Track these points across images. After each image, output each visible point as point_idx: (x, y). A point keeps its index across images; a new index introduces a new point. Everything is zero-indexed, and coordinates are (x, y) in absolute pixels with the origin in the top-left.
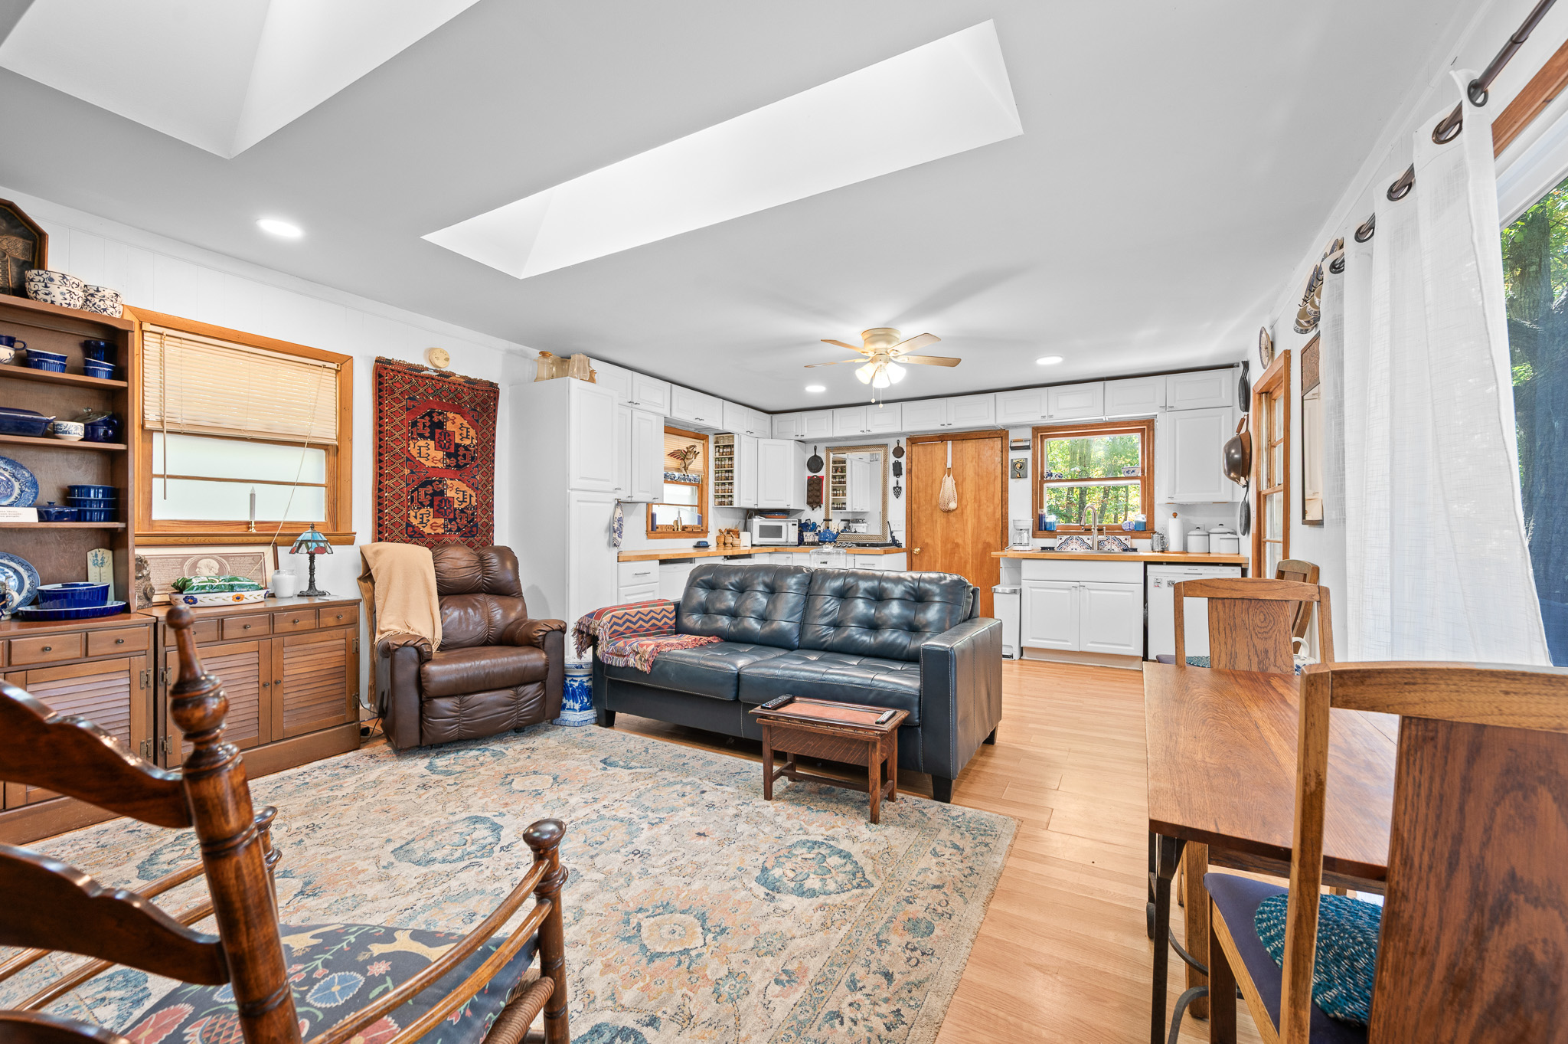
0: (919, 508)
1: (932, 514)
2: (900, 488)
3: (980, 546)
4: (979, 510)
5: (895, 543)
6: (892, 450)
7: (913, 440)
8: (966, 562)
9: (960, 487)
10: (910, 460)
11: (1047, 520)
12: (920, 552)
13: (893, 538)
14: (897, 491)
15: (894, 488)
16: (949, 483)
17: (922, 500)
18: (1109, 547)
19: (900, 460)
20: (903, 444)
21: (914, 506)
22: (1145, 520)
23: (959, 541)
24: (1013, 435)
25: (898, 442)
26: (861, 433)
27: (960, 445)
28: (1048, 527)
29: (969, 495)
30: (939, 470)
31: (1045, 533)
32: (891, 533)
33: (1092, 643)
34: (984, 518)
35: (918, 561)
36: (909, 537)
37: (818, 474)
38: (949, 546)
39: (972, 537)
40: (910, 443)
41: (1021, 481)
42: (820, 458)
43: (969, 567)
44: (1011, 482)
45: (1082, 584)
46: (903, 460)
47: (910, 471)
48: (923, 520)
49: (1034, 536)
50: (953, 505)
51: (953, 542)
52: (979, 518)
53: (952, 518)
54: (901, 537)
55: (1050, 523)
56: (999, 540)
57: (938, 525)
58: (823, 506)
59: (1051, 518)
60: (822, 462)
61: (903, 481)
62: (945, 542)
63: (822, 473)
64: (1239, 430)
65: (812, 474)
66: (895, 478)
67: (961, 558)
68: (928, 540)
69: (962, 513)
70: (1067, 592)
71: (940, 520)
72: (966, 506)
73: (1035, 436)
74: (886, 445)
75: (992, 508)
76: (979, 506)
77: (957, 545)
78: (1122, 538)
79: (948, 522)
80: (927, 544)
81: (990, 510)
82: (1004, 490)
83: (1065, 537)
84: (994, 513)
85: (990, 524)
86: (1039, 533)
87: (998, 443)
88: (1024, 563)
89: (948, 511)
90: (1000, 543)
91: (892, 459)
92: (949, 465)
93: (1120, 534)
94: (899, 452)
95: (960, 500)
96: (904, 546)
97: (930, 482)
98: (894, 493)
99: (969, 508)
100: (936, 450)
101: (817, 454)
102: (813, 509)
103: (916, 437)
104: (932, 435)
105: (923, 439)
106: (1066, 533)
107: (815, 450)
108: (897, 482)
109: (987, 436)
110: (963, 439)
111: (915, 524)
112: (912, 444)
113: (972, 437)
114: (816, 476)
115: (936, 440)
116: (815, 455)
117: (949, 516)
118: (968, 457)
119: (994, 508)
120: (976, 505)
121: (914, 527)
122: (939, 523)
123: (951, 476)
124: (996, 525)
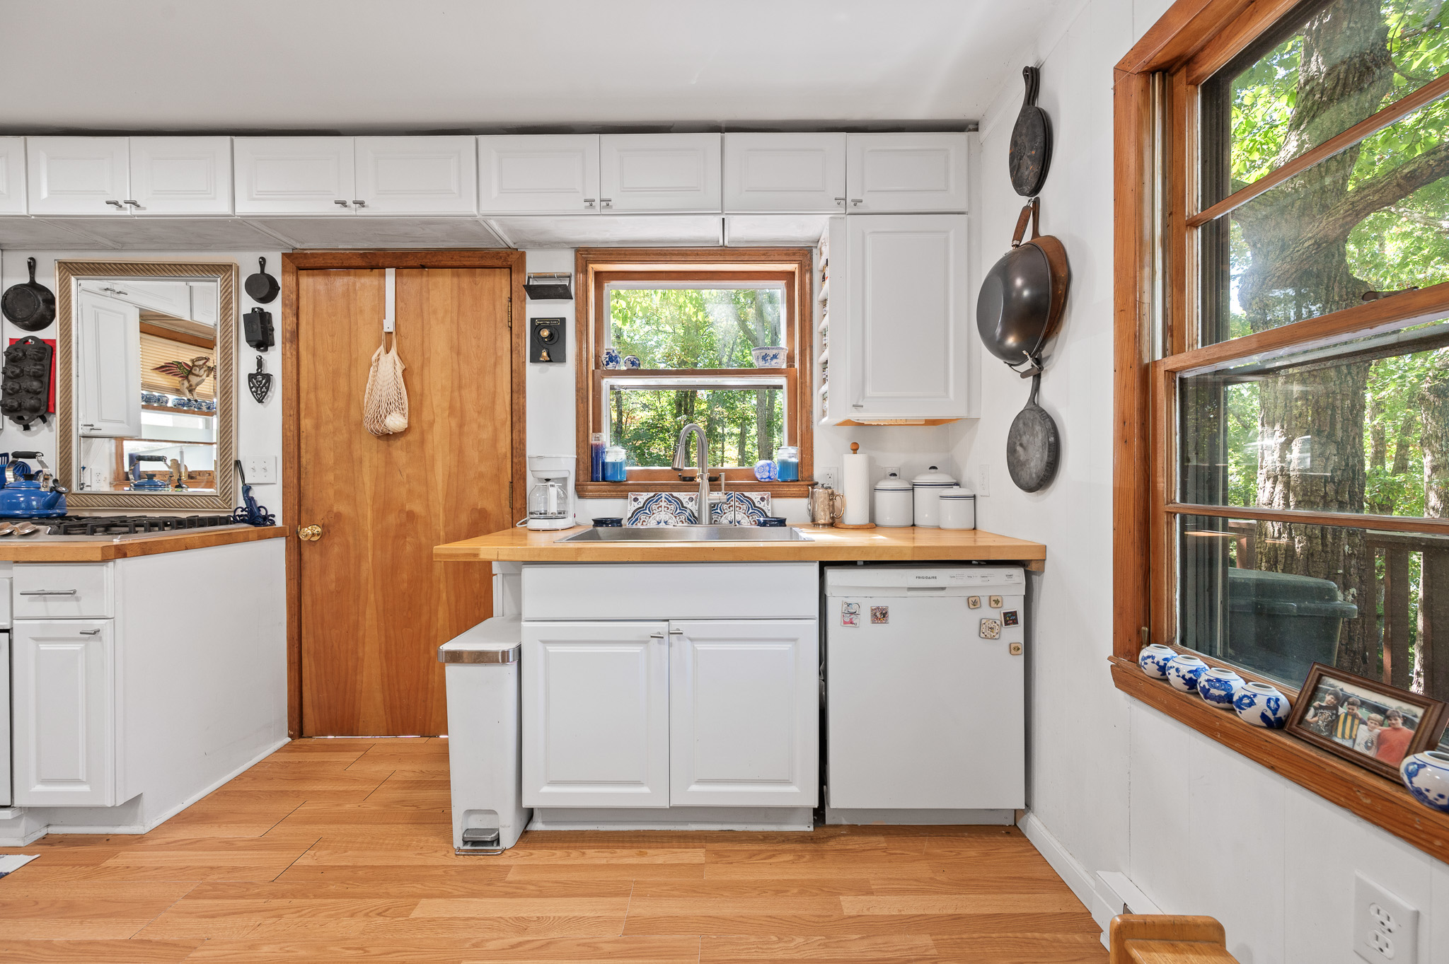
0: (317, 427)
1: (350, 443)
2: (268, 377)
3: (464, 519)
4: (461, 434)
5: (255, 518)
6: (244, 279)
7: (300, 262)
9: (416, 381)
10: (294, 309)
11: (609, 459)
12: (322, 535)
13: (250, 500)
14: (260, 384)
15: (251, 377)
16: (387, 368)
17: (326, 412)
18: (730, 516)
19: (267, 307)
20: (274, 266)
21: (307, 423)
22: (795, 460)
23: (417, 507)
24: (536, 265)
25: (263, 262)
26: (112, 211)
27: (415, 282)
28: (609, 472)
29: (437, 401)
30: (366, 337)
31: (603, 486)
32: (247, 489)
33: (701, 782)
34: (472, 455)
35: (317, 557)
36: (293, 500)
37: (42, 334)
38: (392, 519)
39: (447, 495)
40: (291, 266)
41: (553, 369)
42: (43, 289)
44: (533, 372)
45: (675, 625)
46: (275, 308)
47: (293, 336)
48: (329, 458)
49: (581, 492)
50: (396, 421)
51: (401, 511)
52: (461, 452)
53: (399, 453)
54: (271, 500)
55: (614, 464)
57: (365, 469)
58: (56, 420)
59: (615, 454)
60: (50, 300)
61: (274, 360)
62: (383, 508)
63: (50, 333)
64: (1019, 234)
65: (21, 334)
66: (254, 353)
67: (419, 548)
68: (342, 508)
69: (422, 442)
70: (637, 649)
71: (370, 455)
72: (432, 424)
73: (581, 267)
74: (224, 269)
75: (490, 431)
76: (461, 426)
77: (411, 516)
78: (755, 496)
79: (389, 461)
80: (338, 516)
81: (486, 435)
82: (518, 388)
83: (643, 497)
84: (495, 441)
85: (485, 467)
86: (591, 487)
87: (499, 282)
88: (527, 572)
89: (388, 437)
90: (508, 509)
91: (248, 304)
92: (389, 326)
93: (752, 488)
94: (263, 287)
95: (414, 412)
96: (279, 522)
97: (344, 369)
98: (251, 388)
99: (437, 428)
100: (357, 288)
101: (39, 281)
102: (27, 428)
103: (309, 252)
104: (348, 252)
105: (324, 259)
106: (645, 488)
107: (32, 265)
108: (260, 363)
109: (477, 263)
110: (423, 267)
111: (309, 467)
112: (300, 269)
113: (443, 263)
114: (33, 338)
115: (356, 265)
116: (33, 284)
117: (389, 446)
118: (435, 312)
119: (495, 430)
120: (454, 423)
121: (306, 473)
122: (366, 464)
123: (393, 351)
124: (501, 469)
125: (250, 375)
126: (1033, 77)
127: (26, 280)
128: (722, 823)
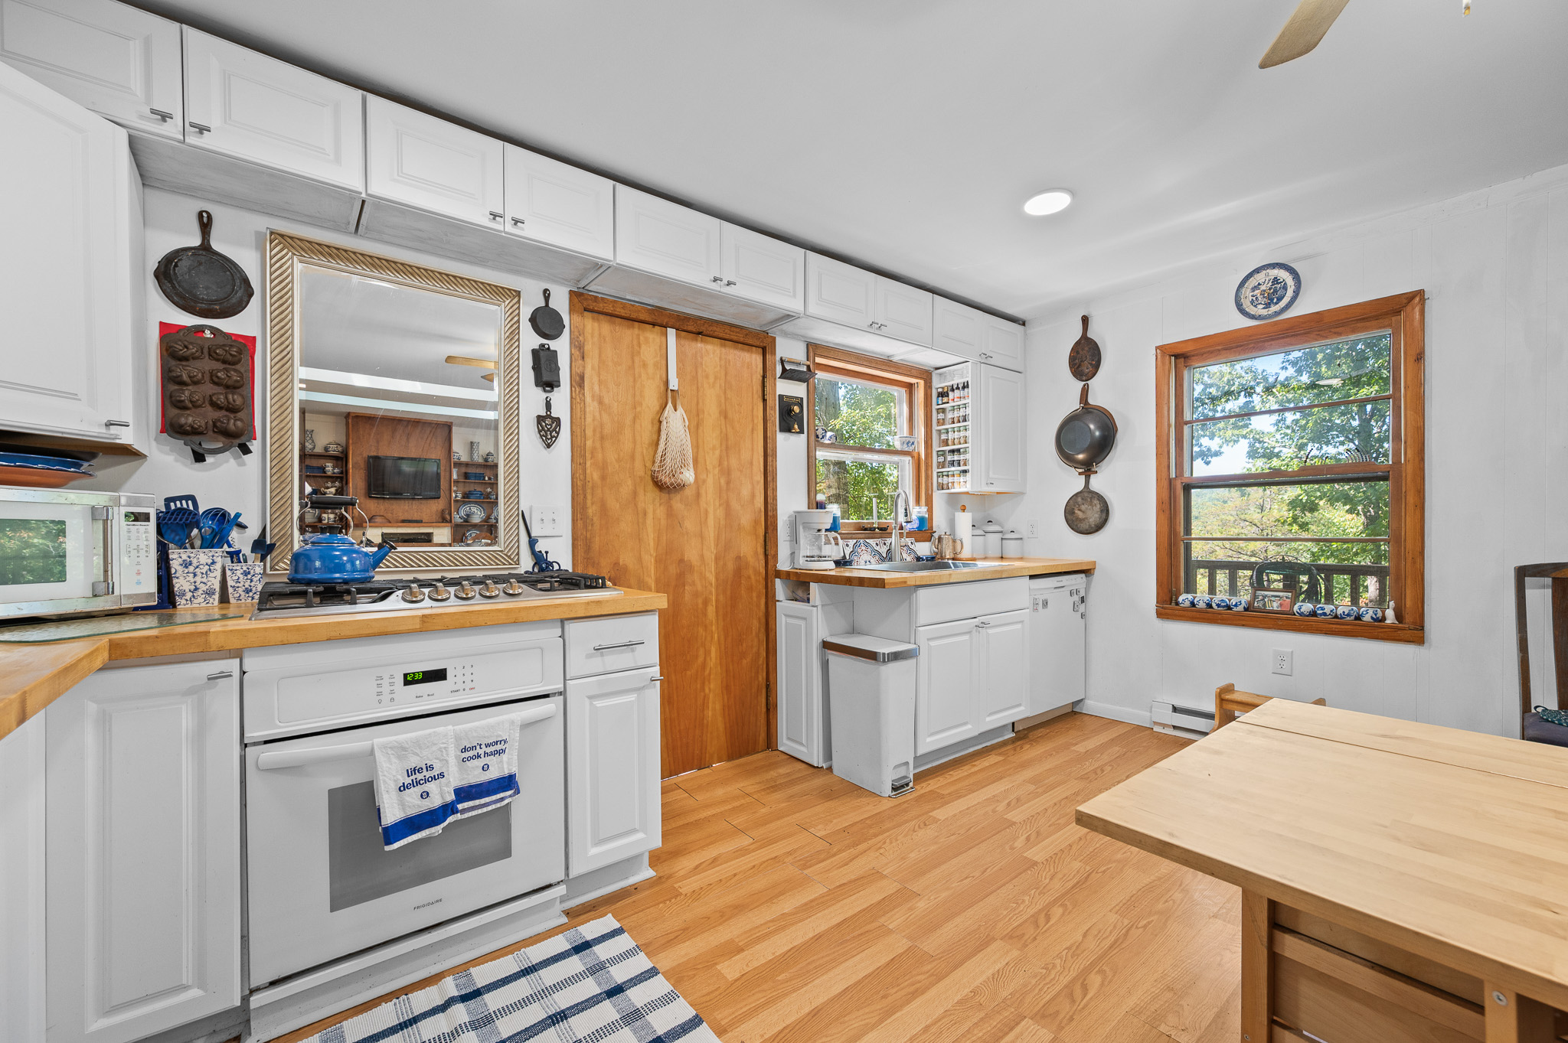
0: (603, 478)
1: (635, 494)
2: (558, 421)
3: (731, 566)
4: (728, 490)
6: (526, 312)
7: (586, 304)
8: (706, 602)
9: (697, 436)
10: (578, 348)
13: (538, 556)
14: (547, 427)
15: (540, 419)
16: (676, 421)
19: (553, 345)
20: (560, 302)
21: (594, 475)
22: (927, 516)
23: (692, 555)
24: (782, 347)
25: (546, 294)
27: (691, 346)
29: (712, 456)
32: (532, 542)
33: (991, 714)
34: (735, 508)
36: (583, 553)
37: (226, 325)
38: (673, 570)
39: (716, 544)
40: (579, 306)
41: (795, 438)
42: (226, 261)
43: (711, 610)
44: (780, 439)
46: (561, 346)
47: (578, 381)
50: (688, 476)
51: (681, 561)
52: (728, 507)
53: (677, 504)
54: (562, 553)
56: (761, 550)
57: (649, 521)
58: (255, 450)
60: (246, 281)
61: (561, 401)
62: (665, 559)
63: (243, 324)
64: (1081, 400)
65: (186, 318)
66: (539, 395)
67: (696, 595)
68: (626, 558)
69: (698, 495)
70: (966, 637)
71: (654, 506)
74: (509, 294)
75: (750, 487)
76: (728, 483)
77: (689, 564)
79: (670, 513)
80: (625, 568)
81: (745, 492)
82: (769, 453)
83: (851, 543)
84: (753, 496)
85: (745, 519)
87: (755, 359)
89: (672, 489)
90: (762, 557)
91: (530, 340)
92: (674, 384)
94: (546, 322)
97: (628, 421)
98: (540, 431)
99: (711, 479)
100: (641, 342)
101: (216, 245)
102: (199, 458)
103: (600, 296)
104: (637, 304)
105: (613, 306)
106: (851, 536)
107: (205, 223)
108: (547, 405)
109: (742, 340)
110: (699, 333)
111: (595, 519)
112: (586, 310)
113: (716, 334)
114: (214, 328)
115: (643, 319)
116: (205, 247)
117: (670, 499)
118: (707, 377)
119: (753, 488)
120: (723, 481)
121: (592, 525)
122: (650, 515)
123: (680, 410)
124: (756, 522)
125: (539, 417)
127: (196, 242)
128: (981, 744)
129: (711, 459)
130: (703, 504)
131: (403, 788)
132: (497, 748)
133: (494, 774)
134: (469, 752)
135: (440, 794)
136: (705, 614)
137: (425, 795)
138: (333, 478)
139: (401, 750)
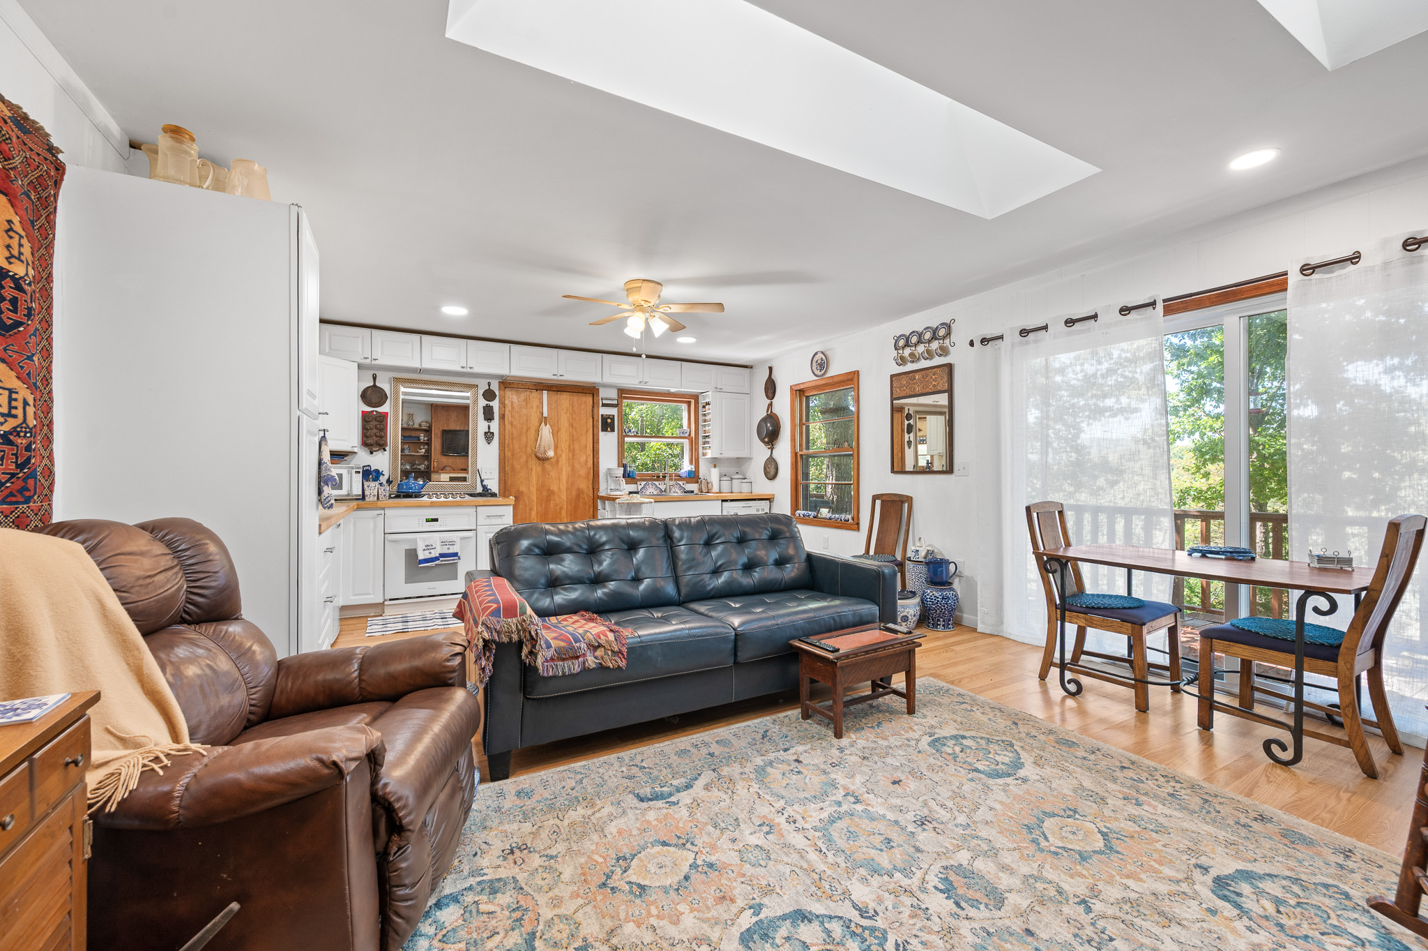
0: (513, 455)
1: (527, 462)
2: (493, 433)
3: (574, 493)
4: (573, 459)
5: (486, 493)
6: (481, 392)
7: (506, 383)
8: (561, 509)
9: (557, 437)
10: (502, 404)
11: (630, 469)
12: (516, 501)
13: (484, 486)
14: (489, 436)
15: (486, 433)
16: (546, 431)
17: (516, 447)
19: (491, 404)
20: (495, 387)
21: (508, 453)
22: (693, 470)
23: (554, 488)
24: (603, 393)
25: (489, 384)
27: (555, 397)
28: (631, 474)
30: (535, 418)
31: (629, 480)
32: (482, 481)
34: (577, 467)
36: (503, 485)
37: (380, 409)
38: (545, 494)
39: (567, 484)
40: (503, 387)
41: (610, 434)
42: (381, 389)
43: (564, 512)
44: (602, 434)
46: (495, 404)
47: (502, 417)
48: (517, 466)
50: (551, 454)
51: (549, 490)
52: (573, 467)
53: (547, 465)
54: (494, 486)
55: (632, 471)
56: (591, 486)
57: (534, 473)
58: (388, 450)
60: (386, 395)
61: (495, 426)
62: (539, 490)
63: (385, 408)
64: (767, 411)
65: (370, 409)
66: (486, 423)
67: (556, 505)
68: (523, 488)
69: (557, 462)
71: (536, 467)
72: (561, 455)
73: (620, 396)
74: (474, 386)
75: (585, 457)
76: (573, 456)
77: (553, 492)
78: (681, 483)
79: (544, 470)
80: (522, 492)
81: (583, 459)
82: (595, 442)
83: (643, 483)
84: (587, 461)
85: (583, 472)
87: (589, 399)
89: (545, 459)
90: (591, 489)
91: (483, 402)
92: (545, 414)
93: (679, 480)
94: (489, 395)
95: (556, 449)
97: (524, 430)
98: (486, 438)
99: (564, 456)
100: (531, 398)
101: (377, 384)
102: (372, 453)
103: (509, 381)
104: (528, 383)
105: (517, 385)
106: (644, 480)
107: (375, 378)
108: (489, 428)
109: (579, 391)
110: (558, 391)
111: (509, 472)
112: (506, 389)
113: (566, 390)
114: (376, 411)
115: (532, 388)
116: (375, 385)
117: (543, 464)
118: (563, 409)
119: (587, 458)
120: (570, 455)
121: (508, 475)
122: (534, 470)
123: (548, 425)
124: (588, 473)
125: (485, 430)
126: (771, 369)
127: (372, 384)
129: (564, 445)
130: (560, 465)
131: (424, 550)
132: (452, 543)
133: (451, 551)
134: (443, 543)
135: (435, 554)
136: (561, 514)
137: (430, 553)
138: (424, 444)
139: (424, 539)
